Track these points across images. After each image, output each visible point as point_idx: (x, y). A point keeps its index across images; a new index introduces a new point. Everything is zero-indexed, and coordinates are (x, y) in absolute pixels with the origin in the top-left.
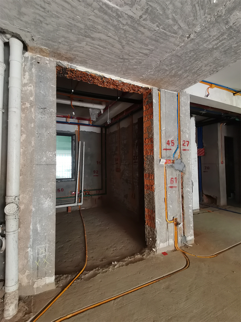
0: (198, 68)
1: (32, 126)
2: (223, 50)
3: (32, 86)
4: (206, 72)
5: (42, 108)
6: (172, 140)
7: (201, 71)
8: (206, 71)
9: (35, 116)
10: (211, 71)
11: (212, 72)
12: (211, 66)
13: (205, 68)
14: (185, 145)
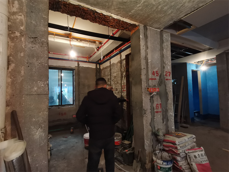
1: (22, 55)
3: (22, 15)
5: (33, 38)
6: (157, 71)
9: (25, 45)
14: (167, 76)
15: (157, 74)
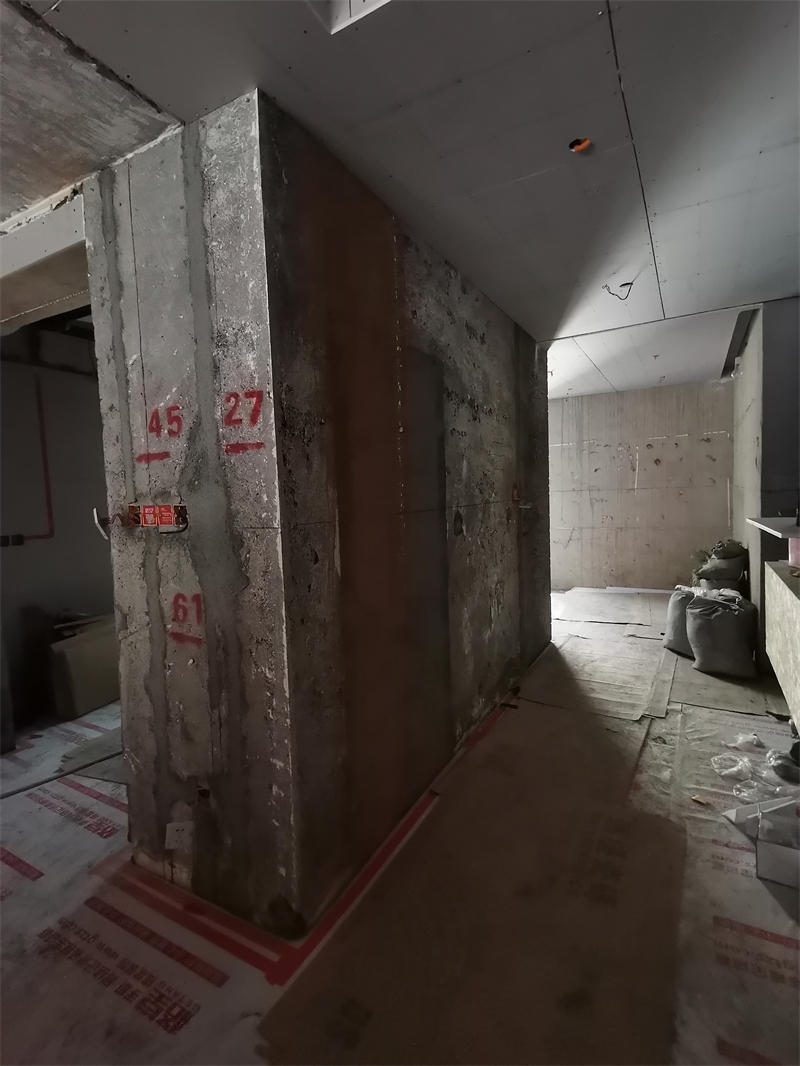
6: (170, 404)
14: (241, 422)
15: (174, 427)
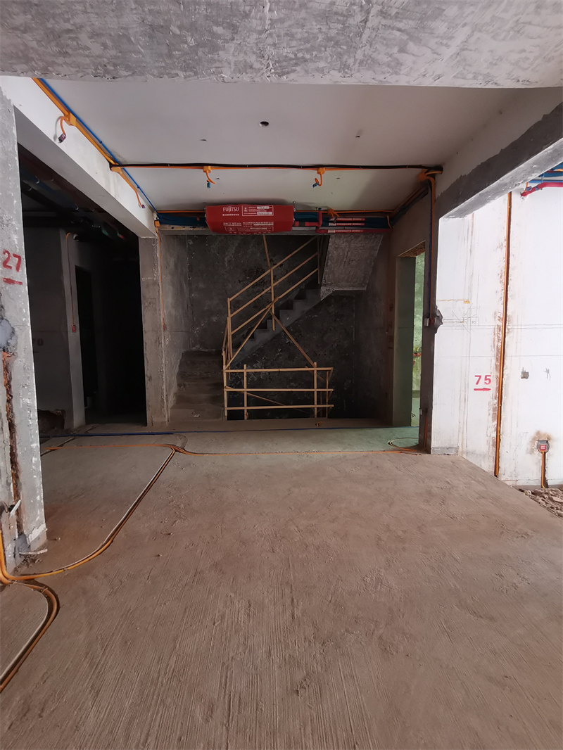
0: (68, 26)
2: (150, 18)
4: (88, 61)
7: (75, 43)
8: (87, 53)
10: (100, 64)
11: (101, 71)
12: (105, 46)
13: (88, 42)
14: (10, 267)
